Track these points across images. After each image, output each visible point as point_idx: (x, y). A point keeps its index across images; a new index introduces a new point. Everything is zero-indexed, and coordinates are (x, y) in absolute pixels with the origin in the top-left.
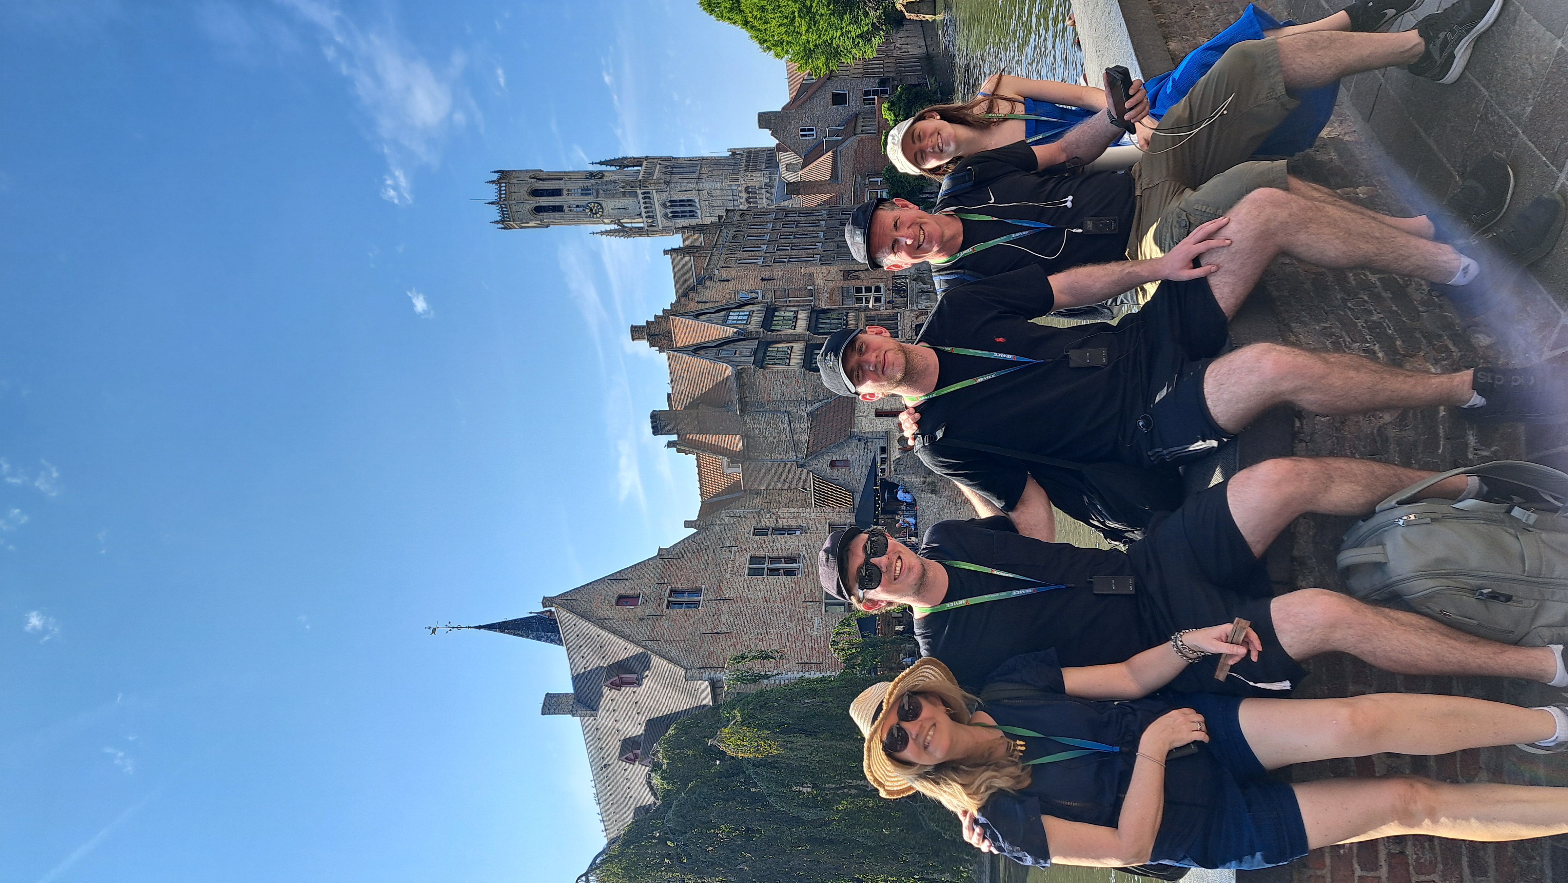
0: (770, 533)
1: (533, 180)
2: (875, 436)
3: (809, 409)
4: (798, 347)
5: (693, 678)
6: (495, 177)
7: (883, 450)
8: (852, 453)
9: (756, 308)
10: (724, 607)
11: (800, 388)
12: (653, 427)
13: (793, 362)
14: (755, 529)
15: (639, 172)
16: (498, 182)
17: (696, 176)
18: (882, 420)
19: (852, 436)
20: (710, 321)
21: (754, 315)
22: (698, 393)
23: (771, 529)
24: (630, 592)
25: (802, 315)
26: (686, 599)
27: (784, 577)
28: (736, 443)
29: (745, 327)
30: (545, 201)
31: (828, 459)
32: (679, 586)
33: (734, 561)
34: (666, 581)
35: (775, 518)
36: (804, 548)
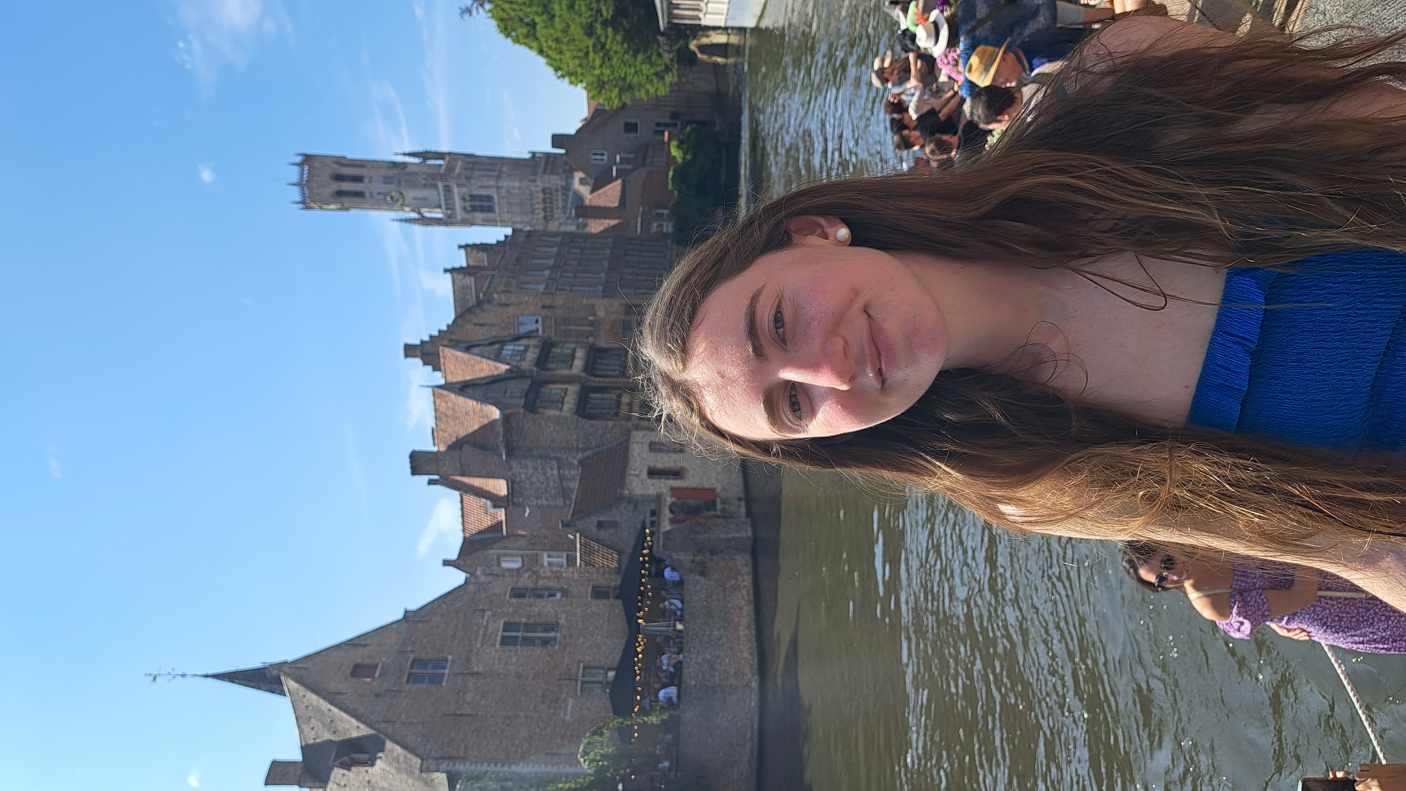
0: (528, 595)
1: (336, 166)
2: (646, 499)
3: (580, 456)
4: (573, 389)
5: (428, 770)
6: (299, 159)
7: (653, 513)
8: (622, 515)
9: (533, 342)
10: (471, 682)
11: (571, 435)
12: (412, 468)
13: (566, 407)
14: (512, 589)
15: (440, 165)
16: (301, 165)
17: (496, 174)
18: (654, 481)
19: (621, 497)
20: (482, 356)
21: (531, 349)
22: (462, 433)
23: (529, 591)
24: (368, 661)
25: (580, 353)
26: (429, 671)
27: (540, 648)
28: (500, 487)
29: (519, 364)
30: (346, 186)
31: (595, 519)
32: (423, 656)
33: (486, 628)
34: (409, 649)
35: (535, 577)
36: (564, 615)
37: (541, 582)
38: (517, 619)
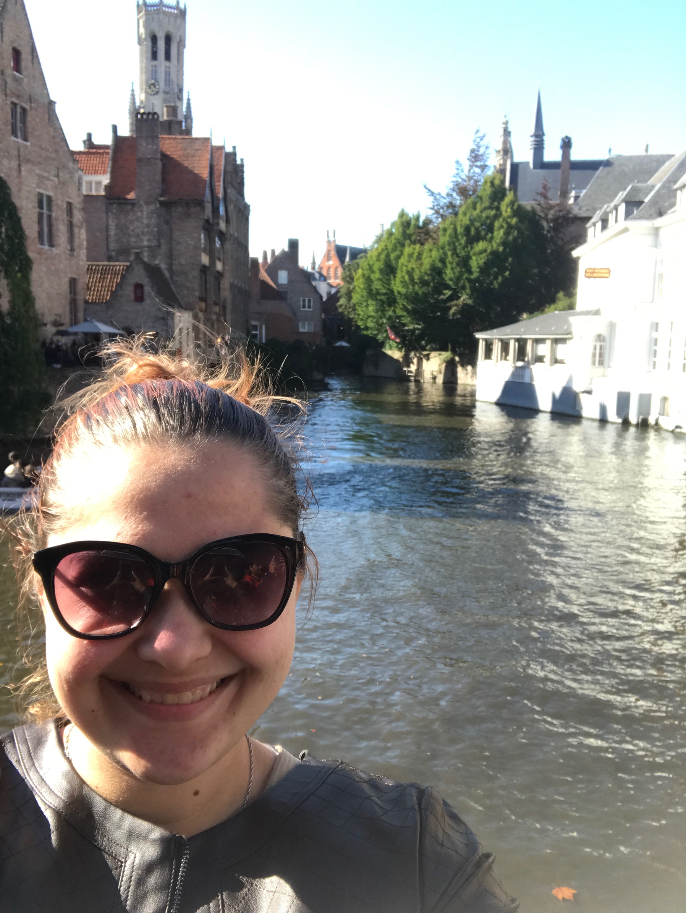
0: (69, 218)
6: (182, 6)
8: (152, 306)
11: (185, 259)
14: (71, 204)
16: (177, 7)
23: (72, 219)
24: (23, 65)
27: (38, 230)
30: (161, 45)
32: (29, 118)
33: (48, 179)
34: (33, 105)
35: (79, 224)
36: (58, 252)
37: (76, 230)
38: (54, 208)
